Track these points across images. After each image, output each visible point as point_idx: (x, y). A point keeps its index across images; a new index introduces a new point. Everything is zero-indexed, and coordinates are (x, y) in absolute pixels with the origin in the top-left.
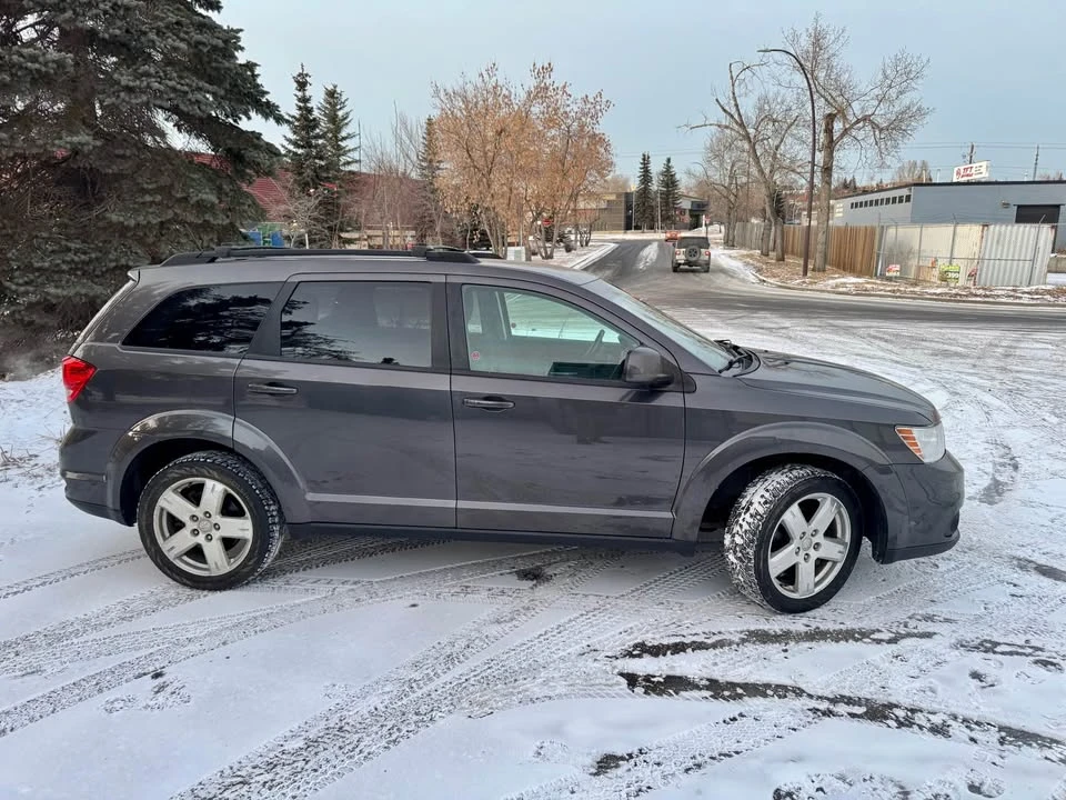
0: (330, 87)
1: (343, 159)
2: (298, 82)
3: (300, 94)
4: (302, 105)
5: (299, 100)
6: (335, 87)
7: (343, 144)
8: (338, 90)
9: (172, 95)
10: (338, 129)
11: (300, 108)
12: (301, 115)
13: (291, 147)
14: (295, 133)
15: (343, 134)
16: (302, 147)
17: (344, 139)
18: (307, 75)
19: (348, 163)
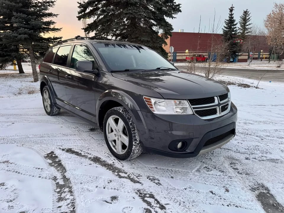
0: (245, 10)
1: (246, 32)
2: (230, 10)
3: (230, 13)
4: (230, 16)
5: (230, 15)
6: (247, 10)
7: (247, 27)
8: (248, 11)
9: (134, 14)
10: (246, 23)
11: (229, 17)
12: (229, 19)
13: (225, 29)
14: (227, 25)
15: (247, 24)
16: (228, 28)
17: (247, 25)
18: (233, 7)
19: (247, 33)
